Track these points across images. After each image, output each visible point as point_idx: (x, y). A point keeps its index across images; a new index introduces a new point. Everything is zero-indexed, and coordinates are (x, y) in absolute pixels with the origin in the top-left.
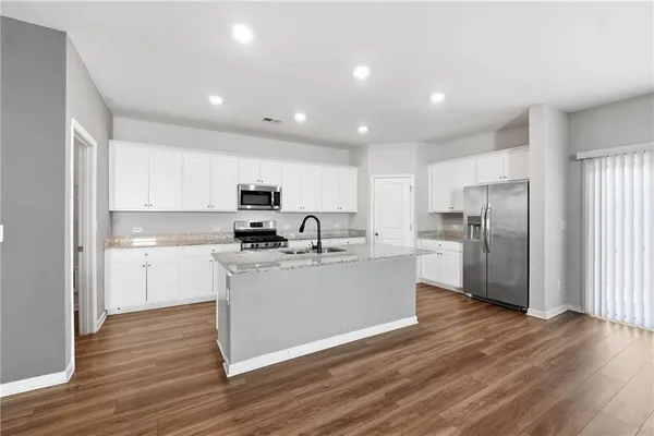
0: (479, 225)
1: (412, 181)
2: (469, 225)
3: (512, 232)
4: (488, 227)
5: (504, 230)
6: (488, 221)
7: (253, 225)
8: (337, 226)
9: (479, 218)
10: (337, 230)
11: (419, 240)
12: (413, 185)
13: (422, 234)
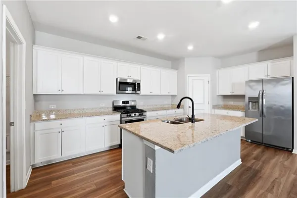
0: (258, 102)
1: (208, 78)
2: (249, 102)
3: (281, 106)
4: (264, 103)
5: (275, 105)
6: (264, 100)
7: (124, 102)
8: (166, 102)
9: (258, 98)
10: (166, 105)
11: (213, 110)
12: (210, 80)
13: (215, 107)
